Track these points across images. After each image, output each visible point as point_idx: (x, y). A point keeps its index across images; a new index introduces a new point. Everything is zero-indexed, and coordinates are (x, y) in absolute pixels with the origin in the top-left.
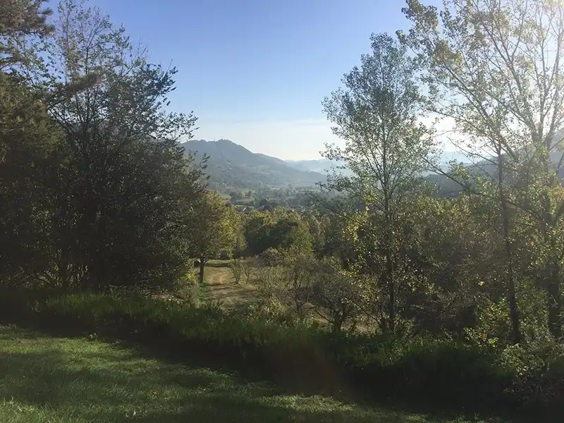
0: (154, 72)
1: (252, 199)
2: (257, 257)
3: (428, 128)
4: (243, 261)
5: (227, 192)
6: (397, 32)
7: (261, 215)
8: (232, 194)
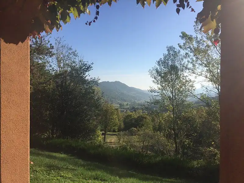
0: (86, 64)
1: (128, 107)
2: (128, 131)
3: (192, 80)
4: (122, 133)
5: (118, 103)
6: (178, 44)
7: (131, 113)
8: (120, 104)
